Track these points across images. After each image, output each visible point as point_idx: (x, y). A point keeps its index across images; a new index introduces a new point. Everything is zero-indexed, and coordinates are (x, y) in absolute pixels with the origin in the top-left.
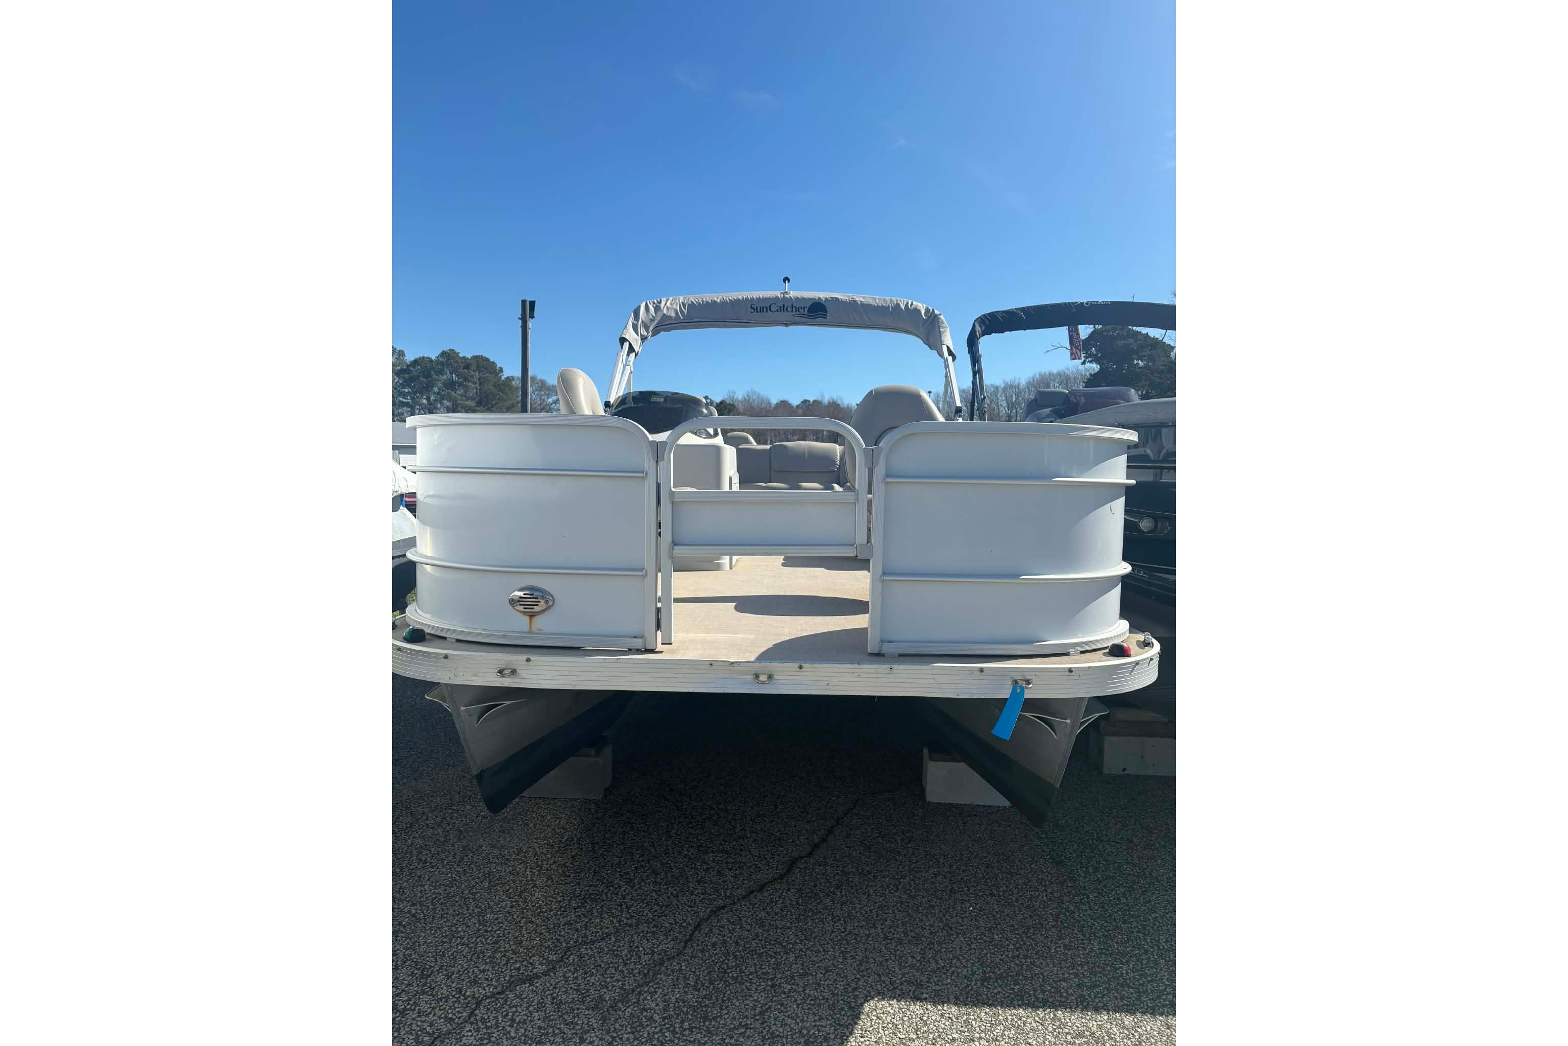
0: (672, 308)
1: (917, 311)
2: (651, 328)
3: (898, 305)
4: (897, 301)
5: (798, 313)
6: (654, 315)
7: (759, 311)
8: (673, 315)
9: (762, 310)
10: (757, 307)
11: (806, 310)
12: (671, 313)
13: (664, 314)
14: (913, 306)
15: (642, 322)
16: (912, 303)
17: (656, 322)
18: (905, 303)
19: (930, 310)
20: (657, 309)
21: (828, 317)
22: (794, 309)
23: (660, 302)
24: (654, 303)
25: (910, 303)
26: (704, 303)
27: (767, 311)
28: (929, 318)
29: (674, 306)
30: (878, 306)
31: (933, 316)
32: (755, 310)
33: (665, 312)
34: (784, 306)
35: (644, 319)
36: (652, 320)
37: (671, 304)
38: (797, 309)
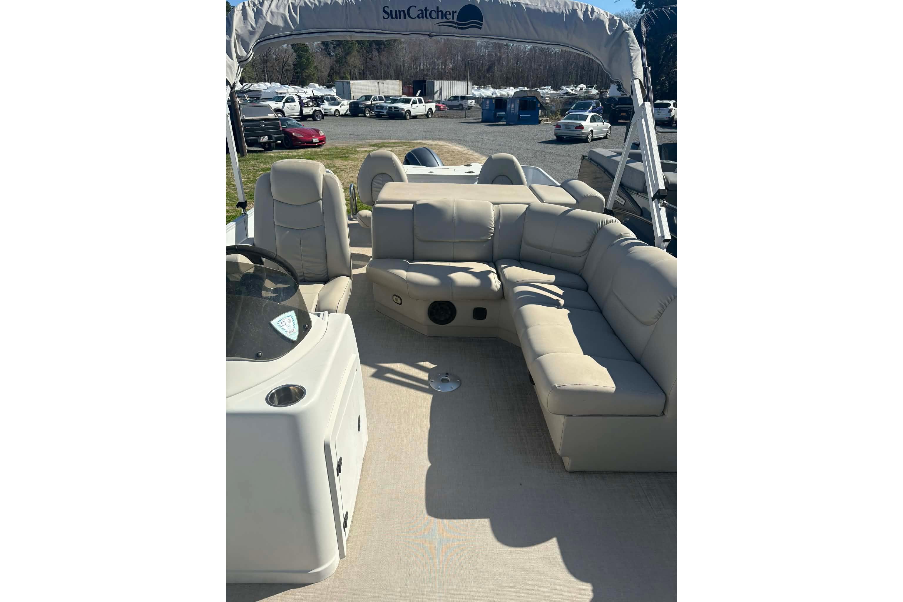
0: (278, 13)
1: (599, 22)
2: (251, 46)
3: (574, 11)
4: (573, 4)
5: (445, 20)
6: (254, 25)
7: (394, 16)
8: (281, 24)
9: (398, 15)
10: (391, 11)
11: (456, 15)
12: (277, 22)
13: (267, 22)
14: (595, 14)
15: (238, 35)
16: (593, 9)
17: (257, 36)
18: (584, 9)
19: (616, 21)
20: (258, 14)
21: (483, 27)
22: (440, 13)
23: (262, 4)
24: (254, 5)
25: (590, 9)
26: (322, 4)
27: (405, 18)
28: (615, 33)
29: (281, 10)
30: (549, 13)
31: (620, 32)
32: (389, 15)
33: (268, 20)
34: (426, 9)
35: (240, 32)
36: (252, 33)
37: (277, 7)
38: (444, 15)
